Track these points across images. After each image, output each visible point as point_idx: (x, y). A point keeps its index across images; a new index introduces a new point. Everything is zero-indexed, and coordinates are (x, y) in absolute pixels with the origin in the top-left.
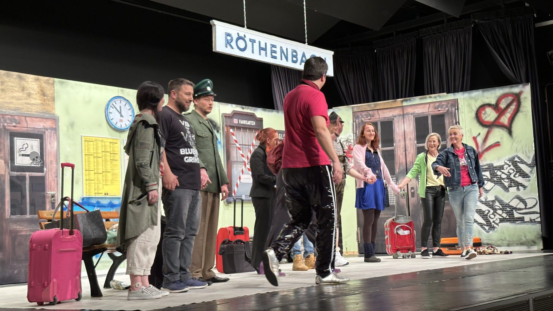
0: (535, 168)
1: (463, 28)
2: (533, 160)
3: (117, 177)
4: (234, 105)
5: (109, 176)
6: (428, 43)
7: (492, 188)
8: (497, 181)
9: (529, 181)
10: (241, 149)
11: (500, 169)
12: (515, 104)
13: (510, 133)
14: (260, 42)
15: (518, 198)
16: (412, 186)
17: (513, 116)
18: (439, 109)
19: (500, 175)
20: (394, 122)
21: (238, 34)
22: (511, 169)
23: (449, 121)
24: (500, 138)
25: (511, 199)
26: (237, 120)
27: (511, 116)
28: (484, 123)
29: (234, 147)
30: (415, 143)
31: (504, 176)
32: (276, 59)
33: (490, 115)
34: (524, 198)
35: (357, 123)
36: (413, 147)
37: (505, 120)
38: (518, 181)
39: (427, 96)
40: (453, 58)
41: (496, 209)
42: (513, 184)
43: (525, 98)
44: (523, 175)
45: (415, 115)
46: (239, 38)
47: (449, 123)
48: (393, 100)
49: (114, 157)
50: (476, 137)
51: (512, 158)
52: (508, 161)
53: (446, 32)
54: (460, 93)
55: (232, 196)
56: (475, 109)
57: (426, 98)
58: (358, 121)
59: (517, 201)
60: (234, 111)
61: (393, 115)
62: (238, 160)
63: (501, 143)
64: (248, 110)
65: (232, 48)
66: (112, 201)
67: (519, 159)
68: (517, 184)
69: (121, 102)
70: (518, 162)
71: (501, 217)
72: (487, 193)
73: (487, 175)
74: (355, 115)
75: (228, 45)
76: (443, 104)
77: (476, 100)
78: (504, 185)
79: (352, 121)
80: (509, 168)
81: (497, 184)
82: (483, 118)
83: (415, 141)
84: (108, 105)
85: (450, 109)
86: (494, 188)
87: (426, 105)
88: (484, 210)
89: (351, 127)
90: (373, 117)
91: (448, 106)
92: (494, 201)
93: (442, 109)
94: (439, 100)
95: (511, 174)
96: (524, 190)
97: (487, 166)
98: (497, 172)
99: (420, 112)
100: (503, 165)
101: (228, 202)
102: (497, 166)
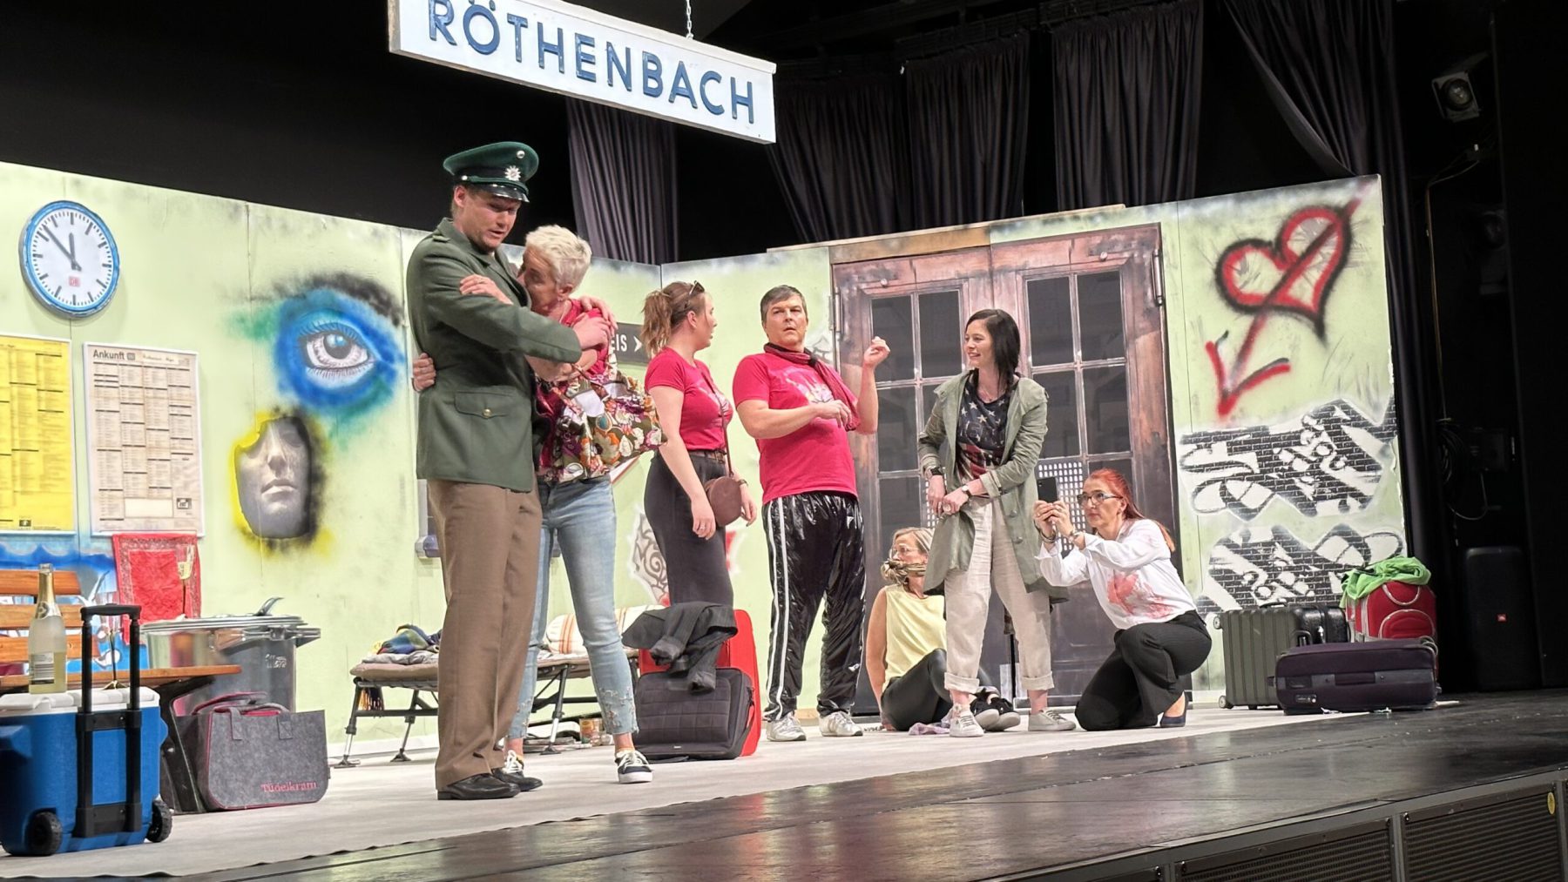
0: (1396, 438)
2: (1390, 415)
3: (60, 468)
5: (36, 463)
6: (1068, 47)
7: (1265, 504)
8: (1279, 483)
9: (1377, 479)
11: (1289, 445)
12: (1334, 239)
13: (1320, 330)
14: (540, 26)
15: (1343, 532)
17: (1328, 277)
18: (1104, 255)
19: (1288, 461)
20: (962, 296)
22: (1322, 443)
23: (1133, 291)
24: (1290, 347)
25: (1323, 536)
27: (1323, 277)
28: (1239, 301)
30: (1028, 364)
31: (1300, 466)
32: (594, 81)
33: (1259, 275)
34: (1362, 534)
35: (846, 299)
37: (1304, 290)
38: (1343, 480)
39: (1066, 214)
40: (1145, 96)
41: (1275, 568)
42: (1327, 490)
43: (1366, 222)
44: (1358, 463)
45: (1027, 273)
46: (474, 11)
47: (1133, 299)
48: (960, 227)
49: (49, 400)
50: (1217, 344)
51: (1325, 410)
52: (1314, 418)
53: (1124, 13)
54: (1167, 203)
56: (1213, 257)
57: (1061, 220)
58: (847, 291)
59: (1339, 543)
61: (958, 274)
63: (1292, 363)
65: (455, 44)
66: (44, 547)
67: (1347, 413)
68: (1342, 490)
69: (72, 223)
70: (1345, 421)
71: (1291, 595)
72: (1249, 518)
73: (1249, 464)
74: (839, 274)
75: (438, 31)
76: (1115, 243)
77: (1216, 229)
78: (1300, 494)
79: (829, 293)
80: (1316, 441)
81: (1279, 489)
82: (1239, 285)
84: (29, 229)
85: (1136, 255)
86: (1271, 506)
87: (1061, 243)
88: (1240, 573)
89: (826, 311)
90: (896, 278)
91: (1130, 245)
92: (1271, 543)
93: (1111, 256)
94: (1102, 225)
95: (1321, 458)
96: (1360, 507)
97: (1248, 436)
98: (1279, 453)
99: (1045, 265)
100: (1297, 432)
101: (429, 552)
102: (1281, 434)
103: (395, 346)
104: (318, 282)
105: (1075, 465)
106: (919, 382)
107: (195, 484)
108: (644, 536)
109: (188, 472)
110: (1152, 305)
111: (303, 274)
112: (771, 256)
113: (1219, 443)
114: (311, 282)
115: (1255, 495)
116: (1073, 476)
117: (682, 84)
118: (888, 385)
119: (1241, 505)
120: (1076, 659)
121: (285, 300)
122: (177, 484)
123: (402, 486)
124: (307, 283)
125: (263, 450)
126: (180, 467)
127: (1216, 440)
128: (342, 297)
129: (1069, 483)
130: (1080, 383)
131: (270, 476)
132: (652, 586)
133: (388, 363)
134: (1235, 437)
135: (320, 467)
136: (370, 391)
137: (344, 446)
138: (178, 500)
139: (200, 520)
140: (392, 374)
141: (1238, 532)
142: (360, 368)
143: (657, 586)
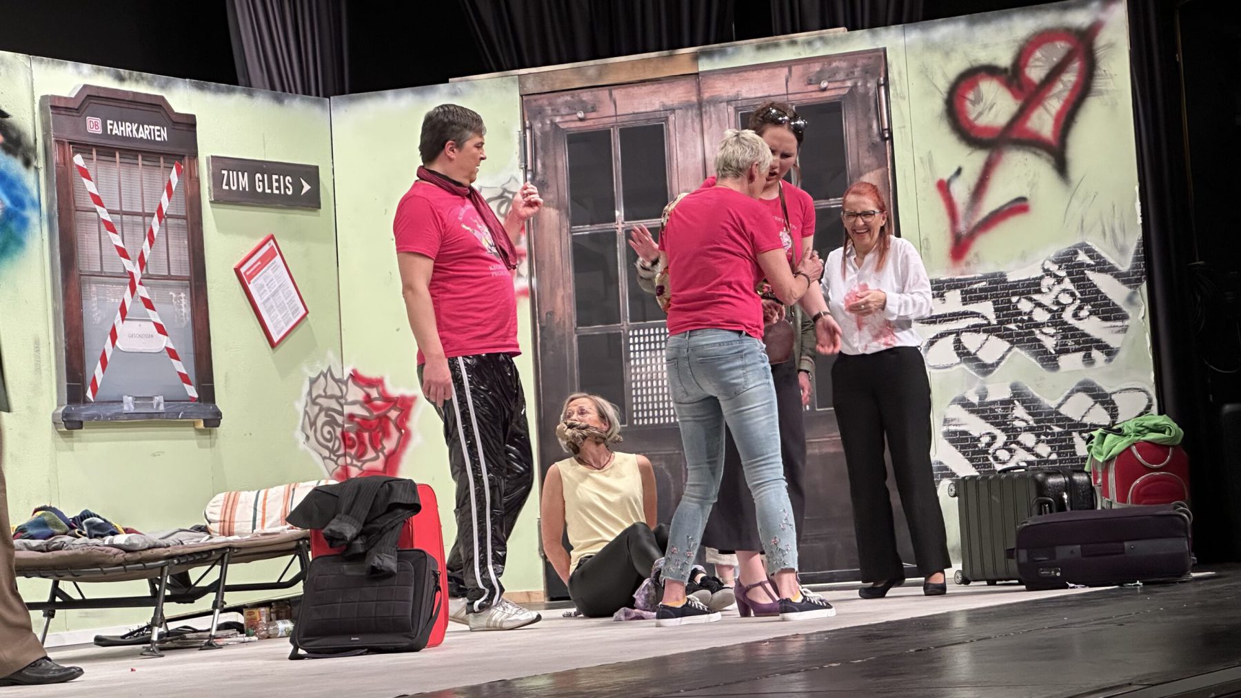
0: (1144, 286)
2: (1136, 259)
4: (86, 68)
7: (1002, 358)
8: (1018, 335)
9: (1125, 330)
10: (118, 228)
11: (1029, 292)
12: (1076, 65)
13: (1061, 166)
15: (1088, 388)
17: (1070, 107)
18: (824, 84)
19: (1028, 310)
20: (668, 130)
22: (1064, 291)
23: (857, 124)
24: (1028, 186)
25: (1066, 393)
26: (99, 121)
27: (1064, 107)
28: (973, 134)
29: (92, 220)
31: (1041, 316)
33: (994, 106)
34: (1108, 390)
35: (538, 133)
37: (1043, 122)
38: (1087, 331)
39: (782, 39)
41: (1014, 429)
42: (1070, 343)
43: (1111, 45)
44: (1103, 312)
45: (739, 104)
47: (857, 132)
48: (665, 53)
50: (949, 181)
51: (1067, 254)
52: (1055, 263)
54: (893, 27)
55: (86, 401)
56: (943, 85)
57: (777, 45)
58: (540, 125)
59: (1084, 400)
60: (85, 87)
61: (664, 105)
62: (107, 269)
63: (1031, 203)
64: (140, 86)
67: (1091, 257)
68: (1085, 342)
70: (1089, 266)
71: (1032, 458)
72: (986, 374)
73: (985, 315)
74: (531, 106)
76: (838, 67)
77: (947, 54)
78: (1043, 347)
79: (519, 127)
80: (1057, 288)
81: (1018, 342)
82: (972, 116)
85: (859, 84)
86: (1009, 359)
87: (777, 71)
88: (976, 434)
89: (516, 147)
90: (593, 111)
91: (853, 73)
92: (1010, 402)
93: (831, 86)
94: (822, 51)
95: (1063, 308)
96: (1106, 360)
97: (984, 283)
98: (1018, 302)
99: (759, 95)
100: (1036, 278)
101: (70, 424)
102: (1019, 281)
103: (26, 190)
106: (620, 226)
108: (314, 402)
110: (878, 139)
112: (454, 87)
113: (952, 292)
115: (991, 349)
118: (586, 229)
119: (977, 359)
123: (37, 349)
127: (950, 288)
132: (324, 458)
133: (17, 209)
134: (970, 284)
140: (24, 222)
141: (974, 389)
143: (329, 458)
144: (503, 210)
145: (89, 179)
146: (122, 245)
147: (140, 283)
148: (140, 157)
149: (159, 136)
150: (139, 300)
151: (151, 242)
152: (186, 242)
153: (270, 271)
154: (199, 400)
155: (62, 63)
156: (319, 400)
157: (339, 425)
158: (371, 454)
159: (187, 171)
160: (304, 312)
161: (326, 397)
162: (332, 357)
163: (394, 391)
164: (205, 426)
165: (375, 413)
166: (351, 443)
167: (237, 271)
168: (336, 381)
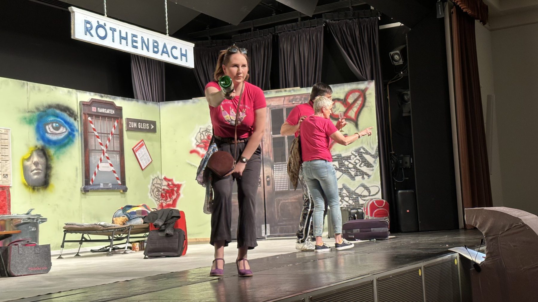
0: (378, 158)
1: (315, 26)
2: (376, 151)
4: (92, 94)
6: (284, 40)
7: (340, 177)
8: (345, 171)
9: (373, 170)
10: (100, 137)
11: (348, 159)
12: (361, 99)
13: (357, 125)
14: (120, 31)
15: (363, 186)
16: (267, 175)
17: (359, 110)
18: (294, 102)
19: (347, 164)
21: (98, 22)
22: (357, 159)
24: (348, 131)
25: (357, 187)
26: (96, 108)
27: (358, 110)
29: (93, 135)
30: (271, 134)
31: (351, 166)
32: (137, 48)
33: (339, 109)
34: (368, 186)
36: (269, 138)
37: (352, 114)
38: (363, 170)
39: (283, 90)
40: (306, 55)
41: (343, 196)
42: (358, 173)
43: (370, 94)
44: (367, 165)
45: (271, 107)
46: (99, 26)
51: (358, 149)
52: (355, 152)
53: (300, 30)
55: (90, 185)
57: (281, 91)
59: (362, 189)
60: (92, 99)
62: (97, 149)
64: (107, 98)
65: (92, 36)
67: (364, 150)
68: (363, 173)
70: (364, 153)
71: (348, 204)
73: (336, 165)
75: (87, 32)
76: (297, 99)
78: (351, 174)
80: (355, 158)
81: (345, 173)
83: (271, 132)
86: (342, 177)
87: (281, 98)
91: (301, 99)
92: (342, 189)
94: (293, 93)
95: (357, 164)
96: (368, 178)
97: (336, 157)
98: (345, 162)
99: (276, 105)
100: (350, 156)
101: (85, 191)
102: (345, 156)
103: (75, 127)
104: (50, 107)
105: (285, 165)
107: (9, 170)
108: (153, 185)
109: (6, 166)
111: (45, 104)
112: (194, 100)
114: (48, 107)
116: (284, 168)
117: (165, 50)
120: (284, 223)
121: (39, 112)
122: (3, 170)
123: (77, 170)
124: (46, 107)
125: (32, 158)
126: (4, 164)
128: (58, 111)
129: (283, 170)
130: (286, 140)
131: (34, 167)
132: (156, 201)
133: (72, 132)
135: (50, 165)
136: (66, 141)
137: (58, 158)
138: (4, 175)
139: (11, 181)
140: (74, 136)
142: (64, 134)
143: (157, 201)
144: (206, 134)
145: (92, 124)
146: (101, 142)
147: (106, 152)
148: (107, 118)
149: (112, 112)
150: (106, 157)
151: (109, 141)
152: (119, 141)
153: (142, 149)
154: (121, 184)
155: (86, 92)
156: (155, 185)
157: (160, 192)
158: (169, 200)
159: (120, 122)
160: (151, 161)
161: (157, 184)
162: (159, 173)
163: (176, 182)
164: (123, 191)
165: (170, 189)
166: (163, 196)
167: (133, 149)
168: (160, 180)
